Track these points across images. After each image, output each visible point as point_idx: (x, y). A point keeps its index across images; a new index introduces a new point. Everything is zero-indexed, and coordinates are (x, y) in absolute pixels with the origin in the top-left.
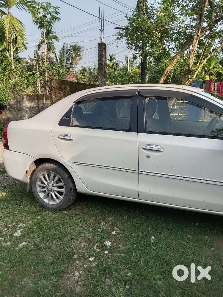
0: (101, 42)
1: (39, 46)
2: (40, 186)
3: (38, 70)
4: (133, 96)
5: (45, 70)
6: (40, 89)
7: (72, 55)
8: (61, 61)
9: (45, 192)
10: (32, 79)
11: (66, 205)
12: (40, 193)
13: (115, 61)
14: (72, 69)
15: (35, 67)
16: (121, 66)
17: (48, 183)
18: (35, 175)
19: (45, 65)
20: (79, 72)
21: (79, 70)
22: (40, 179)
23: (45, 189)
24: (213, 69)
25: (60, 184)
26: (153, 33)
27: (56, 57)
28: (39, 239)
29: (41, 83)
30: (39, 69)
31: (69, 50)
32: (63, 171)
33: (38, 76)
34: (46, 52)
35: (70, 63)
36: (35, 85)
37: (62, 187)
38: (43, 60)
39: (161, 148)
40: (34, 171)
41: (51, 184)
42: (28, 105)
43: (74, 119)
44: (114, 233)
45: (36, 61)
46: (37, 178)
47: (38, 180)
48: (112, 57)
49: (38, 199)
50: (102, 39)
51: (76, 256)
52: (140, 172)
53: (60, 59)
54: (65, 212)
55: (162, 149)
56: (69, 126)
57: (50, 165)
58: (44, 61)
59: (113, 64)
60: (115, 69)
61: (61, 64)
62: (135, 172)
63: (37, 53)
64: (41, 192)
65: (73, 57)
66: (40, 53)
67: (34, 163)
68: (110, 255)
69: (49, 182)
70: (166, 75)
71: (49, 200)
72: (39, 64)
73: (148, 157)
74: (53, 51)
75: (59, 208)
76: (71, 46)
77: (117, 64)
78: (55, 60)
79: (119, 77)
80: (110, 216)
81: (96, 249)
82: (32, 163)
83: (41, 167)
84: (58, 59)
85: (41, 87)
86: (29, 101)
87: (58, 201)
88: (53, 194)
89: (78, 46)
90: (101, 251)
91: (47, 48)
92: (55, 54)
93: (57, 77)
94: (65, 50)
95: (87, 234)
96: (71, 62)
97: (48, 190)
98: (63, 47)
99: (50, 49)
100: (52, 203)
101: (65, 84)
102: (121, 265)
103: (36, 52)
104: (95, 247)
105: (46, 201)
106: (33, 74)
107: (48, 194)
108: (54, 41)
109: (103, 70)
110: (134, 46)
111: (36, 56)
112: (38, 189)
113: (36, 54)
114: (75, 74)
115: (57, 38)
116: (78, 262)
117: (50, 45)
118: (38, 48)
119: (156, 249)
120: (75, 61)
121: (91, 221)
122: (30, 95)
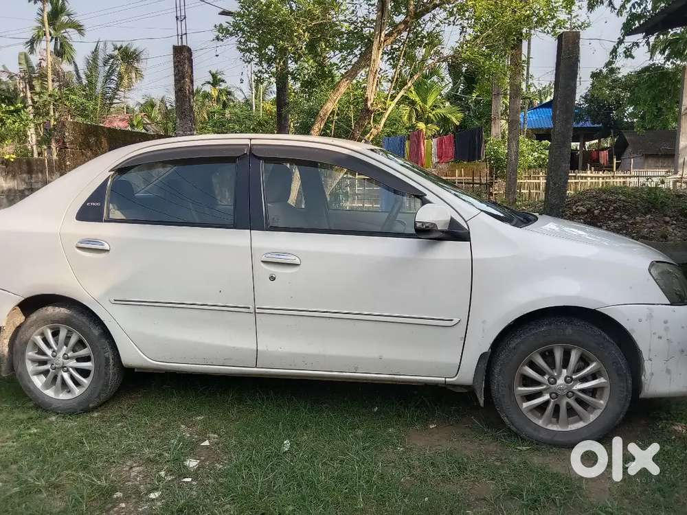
0: (180, 44)
1: (32, 43)
2: (34, 361)
3: (30, 102)
4: (238, 157)
5: (50, 102)
6: (35, 147)
7: (118, 69)
8: (90, 82)
9: (46, 373)
10: (14, 122)
11: (99, 397)
12: (35, 377)
13: (223, 86)
14: (118, 101)
15: (22, 95)
16: (239, 97)
17: (54, 351)
18: (22, 336)
19: (47, 89)
20: (137, 109)
21: (138, 104)
22: (35, 345)
23: (48, 367)
24: (433, 110)
25: (83, 352)
26: (293, 32)
27: (77, 71)
28: (33, 473)
29: (37, 134)
30: (32, 99)
31: (111, 57)
32: (87, 323)
33: (31, 116)
34: (50, 59)
35: (113, 86)
36: (21, 137)
37: (87, 359)
38: (43, 77)
39: (297, 259)
40: (19, 327)
41: (61, 354)
42: (4, 185)
43: (111, 206)
44: (207, 443)
45: (22, 78)
46: (26, 343)
47: (29, 347)
48: (216, 77)
49: (30, 391)
50: (181, 38)
51: (119, 494)
52: (257, 311)
53: (87, 77)
54: (96, 415)
55: (297, 261)
56: (100, 220)
57: (57, 310)
58: (47, 81)
59: (220, 92)
60: (225, 105)
61: (91, 89)
62: (247, 310)
63: (27, 61)
64: (38, 373)
65: (120, 74)
66: (34, 60)
67: (18, 308)
68: (194, 483)
69: (56, 349)
70: (322, 120)
71: (57, 392)
72: (32, 88)
73: (272, 278)
74: (69, 57)
75: (81, 407)
76: (115, 48)
77: (229, 93)
78: (74, 80)
79: (234, 122)
80: (200, 414)
81: (166, 475)
82: (14, 309)
83: (35, 317)
84: (83, 76)
85: (39, 143)
86: (7, 175)
87: (77, 391)
88: (66, 376)
89: (132, 50)
90: (176, 479)
91: (55, 49)
92: (76, 65)
93: (79, 119)
94: (101, 56)
95: (147, 451)
96: (117, 84)
97: (55, 369)
98: (95, 50)
99: (62, 51)
100: (63, 396)
101: (97, 136)
102: (217, 499)
103: (23, 57)
104: (163, 473)
105: (50, 393)
106: (17, 111)
107: (55, 378)
108: (72, 34)
109: (187, 104)
110: (255, 55)
111: (24, 67)
112: (30, 367)
113: (23, 62)
114: (127, 113)
115: (79, 28)
116: (123, 505)
117: (61, 44)
118: (31, 48)
119: (291, 461)
120: (125, 81)
121: (156, 426)
122: (8, 160)
